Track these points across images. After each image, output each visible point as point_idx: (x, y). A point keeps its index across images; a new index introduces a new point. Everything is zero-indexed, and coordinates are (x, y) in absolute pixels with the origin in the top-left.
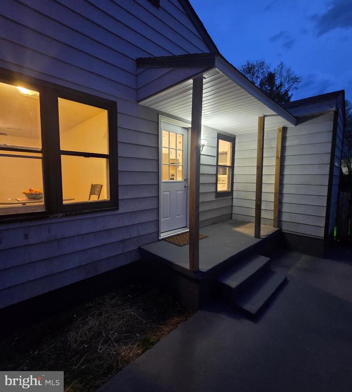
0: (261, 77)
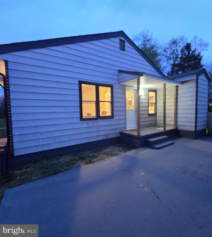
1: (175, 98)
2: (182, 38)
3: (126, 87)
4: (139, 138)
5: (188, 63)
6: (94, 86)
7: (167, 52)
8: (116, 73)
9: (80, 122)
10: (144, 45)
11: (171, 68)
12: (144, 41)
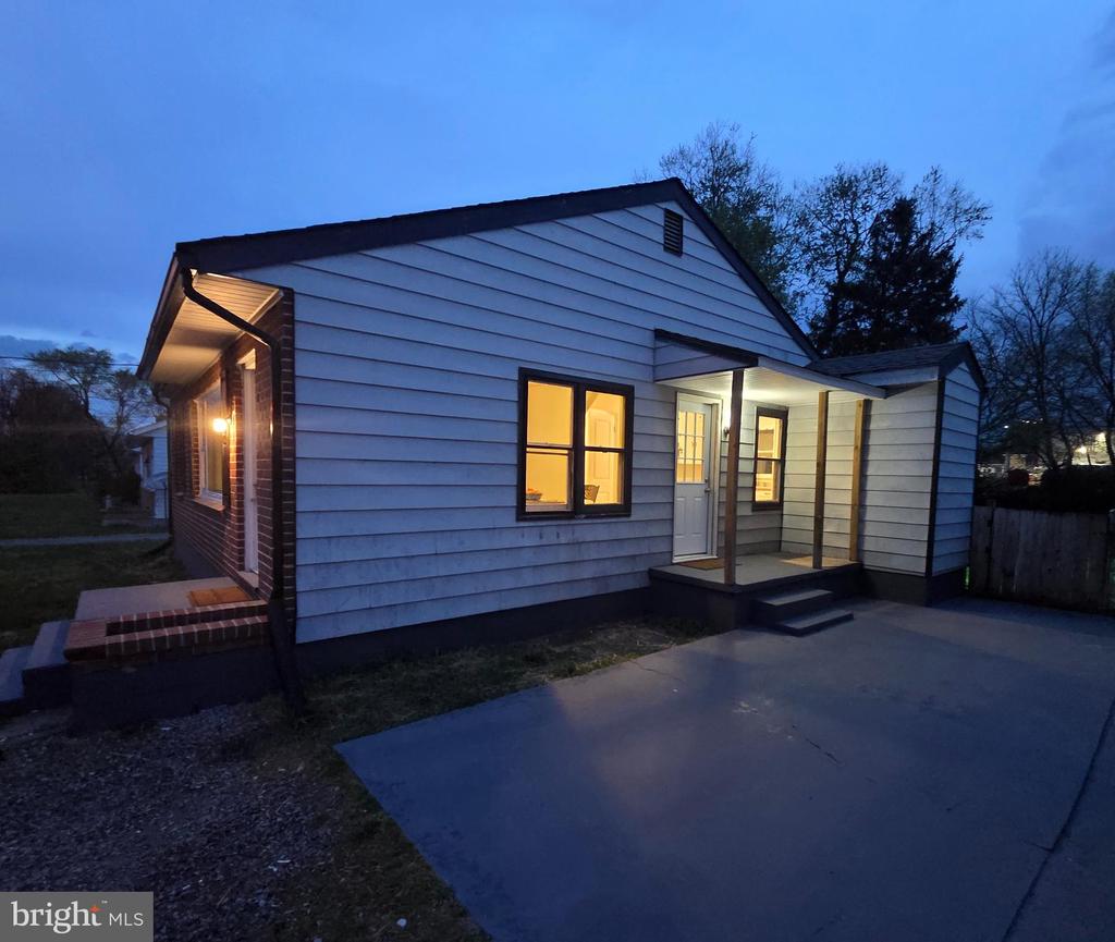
0: (878, 209)
1: (856, 448)
2: (879, 174)
3: (680, 396)
4: (730, 592)
5: (898, 285)
6: (568, 392)
7: (811, 230)
8: (648, 339)
9: (515, 524)
10: (715, 190)
11: (826, 302)
12: (716, 173)
